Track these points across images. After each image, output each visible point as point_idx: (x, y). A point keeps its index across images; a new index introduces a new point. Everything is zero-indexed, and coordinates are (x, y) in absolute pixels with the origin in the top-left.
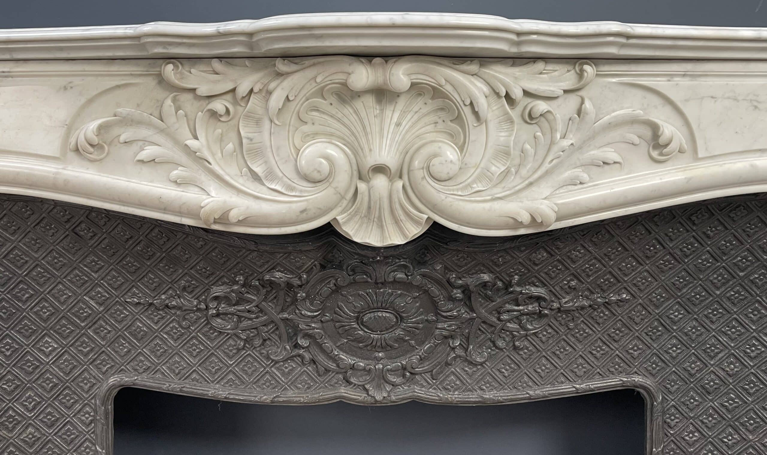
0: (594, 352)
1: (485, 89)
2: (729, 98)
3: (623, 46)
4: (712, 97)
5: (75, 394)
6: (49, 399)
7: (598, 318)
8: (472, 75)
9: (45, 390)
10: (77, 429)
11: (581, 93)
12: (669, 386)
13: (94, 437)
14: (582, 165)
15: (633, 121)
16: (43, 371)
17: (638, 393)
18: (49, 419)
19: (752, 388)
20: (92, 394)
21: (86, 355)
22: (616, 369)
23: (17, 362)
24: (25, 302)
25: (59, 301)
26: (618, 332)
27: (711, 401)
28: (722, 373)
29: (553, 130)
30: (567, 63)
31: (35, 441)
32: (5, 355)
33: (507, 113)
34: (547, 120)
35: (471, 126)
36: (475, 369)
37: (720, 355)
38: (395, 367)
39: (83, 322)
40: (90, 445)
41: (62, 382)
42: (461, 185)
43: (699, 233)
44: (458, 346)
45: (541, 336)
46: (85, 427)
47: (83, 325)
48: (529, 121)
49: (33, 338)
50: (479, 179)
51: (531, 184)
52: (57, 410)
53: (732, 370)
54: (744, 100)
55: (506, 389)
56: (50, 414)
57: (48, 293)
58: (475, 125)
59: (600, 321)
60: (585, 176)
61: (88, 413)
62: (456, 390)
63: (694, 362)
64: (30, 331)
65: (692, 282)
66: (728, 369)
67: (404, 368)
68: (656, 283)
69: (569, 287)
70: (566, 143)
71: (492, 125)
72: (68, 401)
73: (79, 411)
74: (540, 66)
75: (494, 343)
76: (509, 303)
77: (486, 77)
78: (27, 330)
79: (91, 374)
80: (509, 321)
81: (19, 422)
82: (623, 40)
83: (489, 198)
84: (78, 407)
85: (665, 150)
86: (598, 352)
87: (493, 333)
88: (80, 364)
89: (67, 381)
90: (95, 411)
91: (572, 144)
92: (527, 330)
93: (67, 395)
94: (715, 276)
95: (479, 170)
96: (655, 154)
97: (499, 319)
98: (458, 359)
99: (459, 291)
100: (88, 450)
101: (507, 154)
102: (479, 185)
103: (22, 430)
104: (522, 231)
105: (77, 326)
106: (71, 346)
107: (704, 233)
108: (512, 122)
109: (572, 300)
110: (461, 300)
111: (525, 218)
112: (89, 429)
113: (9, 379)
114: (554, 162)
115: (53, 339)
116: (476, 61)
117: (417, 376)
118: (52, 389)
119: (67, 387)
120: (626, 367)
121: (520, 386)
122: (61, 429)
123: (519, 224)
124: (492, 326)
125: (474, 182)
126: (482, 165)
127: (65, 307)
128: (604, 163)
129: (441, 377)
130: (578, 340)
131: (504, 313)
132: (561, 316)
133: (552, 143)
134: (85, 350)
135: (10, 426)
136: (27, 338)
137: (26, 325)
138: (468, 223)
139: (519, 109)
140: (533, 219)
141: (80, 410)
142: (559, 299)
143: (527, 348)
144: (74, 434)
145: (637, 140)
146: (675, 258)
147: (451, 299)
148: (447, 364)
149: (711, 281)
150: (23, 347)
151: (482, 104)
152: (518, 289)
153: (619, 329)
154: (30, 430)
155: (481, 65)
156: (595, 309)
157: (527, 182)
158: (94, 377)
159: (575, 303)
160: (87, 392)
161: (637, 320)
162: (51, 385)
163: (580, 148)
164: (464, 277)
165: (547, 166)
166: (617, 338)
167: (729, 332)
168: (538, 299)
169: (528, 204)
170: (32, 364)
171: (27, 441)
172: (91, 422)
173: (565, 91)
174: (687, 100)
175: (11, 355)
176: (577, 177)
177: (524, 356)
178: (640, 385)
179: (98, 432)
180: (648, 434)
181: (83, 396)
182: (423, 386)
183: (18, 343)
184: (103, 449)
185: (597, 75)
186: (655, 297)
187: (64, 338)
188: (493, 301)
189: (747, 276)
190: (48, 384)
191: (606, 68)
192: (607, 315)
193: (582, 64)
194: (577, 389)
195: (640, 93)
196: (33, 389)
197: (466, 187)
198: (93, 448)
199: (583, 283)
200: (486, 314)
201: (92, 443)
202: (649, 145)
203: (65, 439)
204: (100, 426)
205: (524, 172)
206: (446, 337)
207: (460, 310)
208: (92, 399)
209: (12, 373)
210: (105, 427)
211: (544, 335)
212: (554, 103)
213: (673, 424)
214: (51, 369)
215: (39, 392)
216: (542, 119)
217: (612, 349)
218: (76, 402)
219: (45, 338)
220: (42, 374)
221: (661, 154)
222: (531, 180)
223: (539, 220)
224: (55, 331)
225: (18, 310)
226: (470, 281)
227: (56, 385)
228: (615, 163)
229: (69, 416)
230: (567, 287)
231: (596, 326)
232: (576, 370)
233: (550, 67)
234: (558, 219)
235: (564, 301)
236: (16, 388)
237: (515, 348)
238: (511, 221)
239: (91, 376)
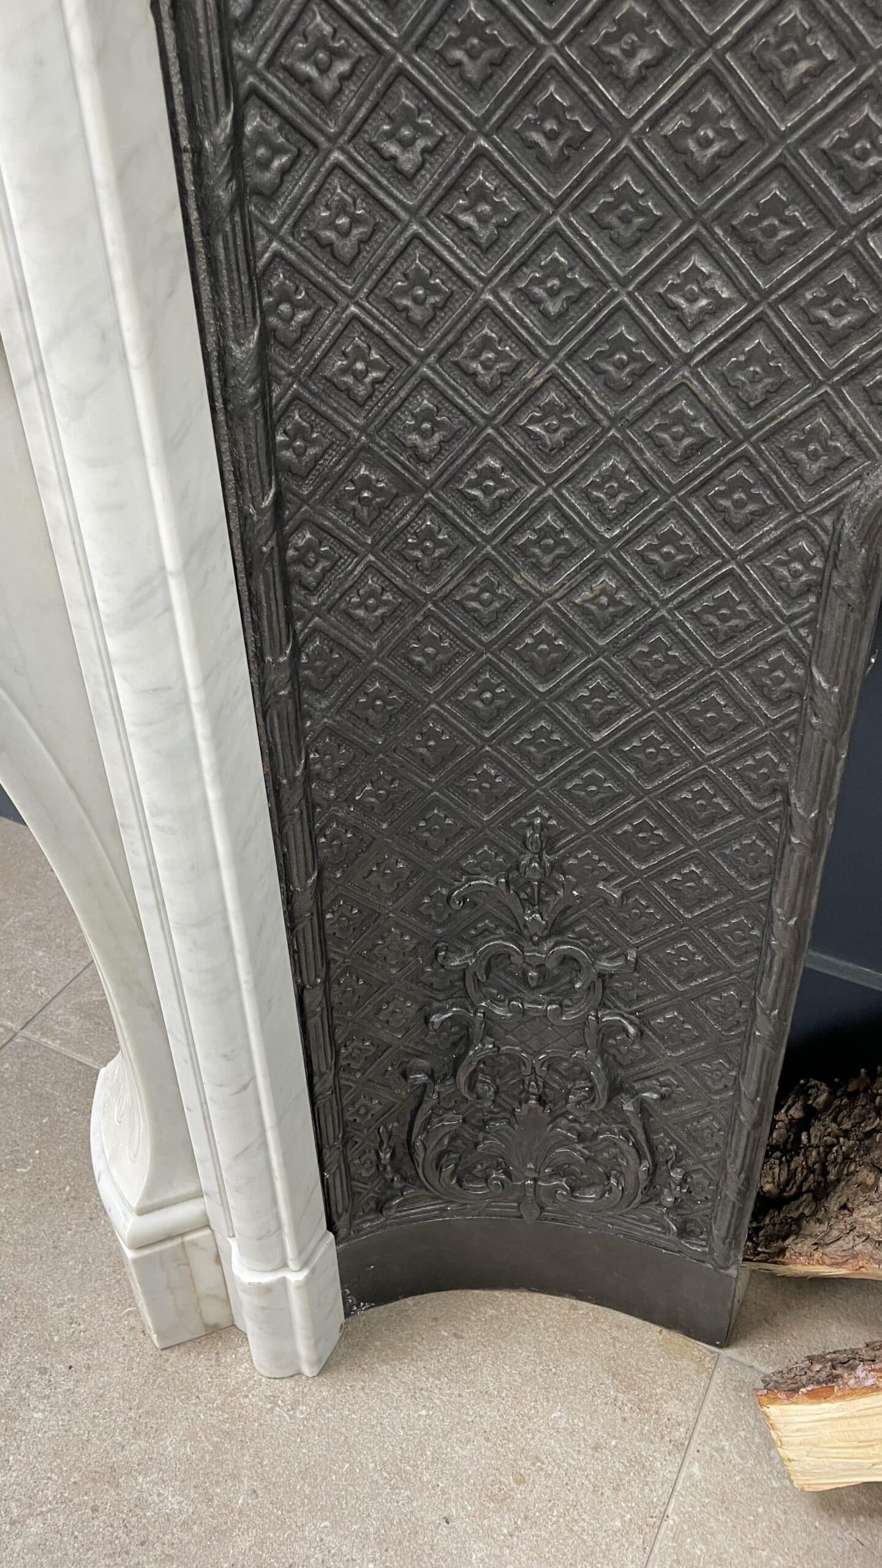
5: (768, 484)
6: (675, 489)
9: (665, 456)
10: (754, 602)
13: (809, 640)
16: (667, 388)
18: (668, 557)
20: (829, 496)
21: (835, 342)
23: (581, 344)
24: (631, 87)
25: (775, 90)
31: (614, 616)
32: (544, 314)
39: (857, 195)
40: (790, 660)
41: (728, 435)
46: (784, 602)
47: (853, 208)
49: (646, 253)
52: (695, 529)
56: (670, 538)
57: (732, 47)
61: (800, 556)
64: (639, 220)
72: (739, 505)
73: (770, 548)
78: (626, 219)
79: (841, 423)
81: (574, 553)
84: (769, 530)
88: (808, 375)
89: (748, 434)
90: (831, 556)
93: (740, 483)
100: (779, 673)
103: (580, 577)
105: (826, 214)
106: (783, 299)
112: (796, 610)
113: (552, 403)
115: (718, 264)
118: (689, 454)
119: (744, 456)
122: (702, 592)
127: (795, 117)
134: (839, 324)
135: (547, 559)
136: (625, 248)
137: (625, 194)
141: (779, 542)
144: (742, 615)
150: (605, 285)
154: (606, 579)
158: (851, 435)
160: (813, 486)
162: (687, 441)
170: (633, 358)
171: (592, 613)
172: (808, 588)
175: (561, 315)
179: (830, 626)
181: (796, 498)
183: (590, 271)
184: (833, 682)
187: (765, 263)
190: (677, 439)
196: (626, 451)
198: (800, 672)
201: (798, 656)
203: (712, 625)
204: (838, 611)
208: (824, 512)
209: (564, 385)
210: (856, 616)
214: (695, 385)
215: (646, 461)
218: (766, 512)
219: (687, 259)
220: (661, 399)
224: (733, 231)
225: (601, 124)
227: (704, 444)
229: (733, 555)
236: (570, 439)
239: (838, 430)
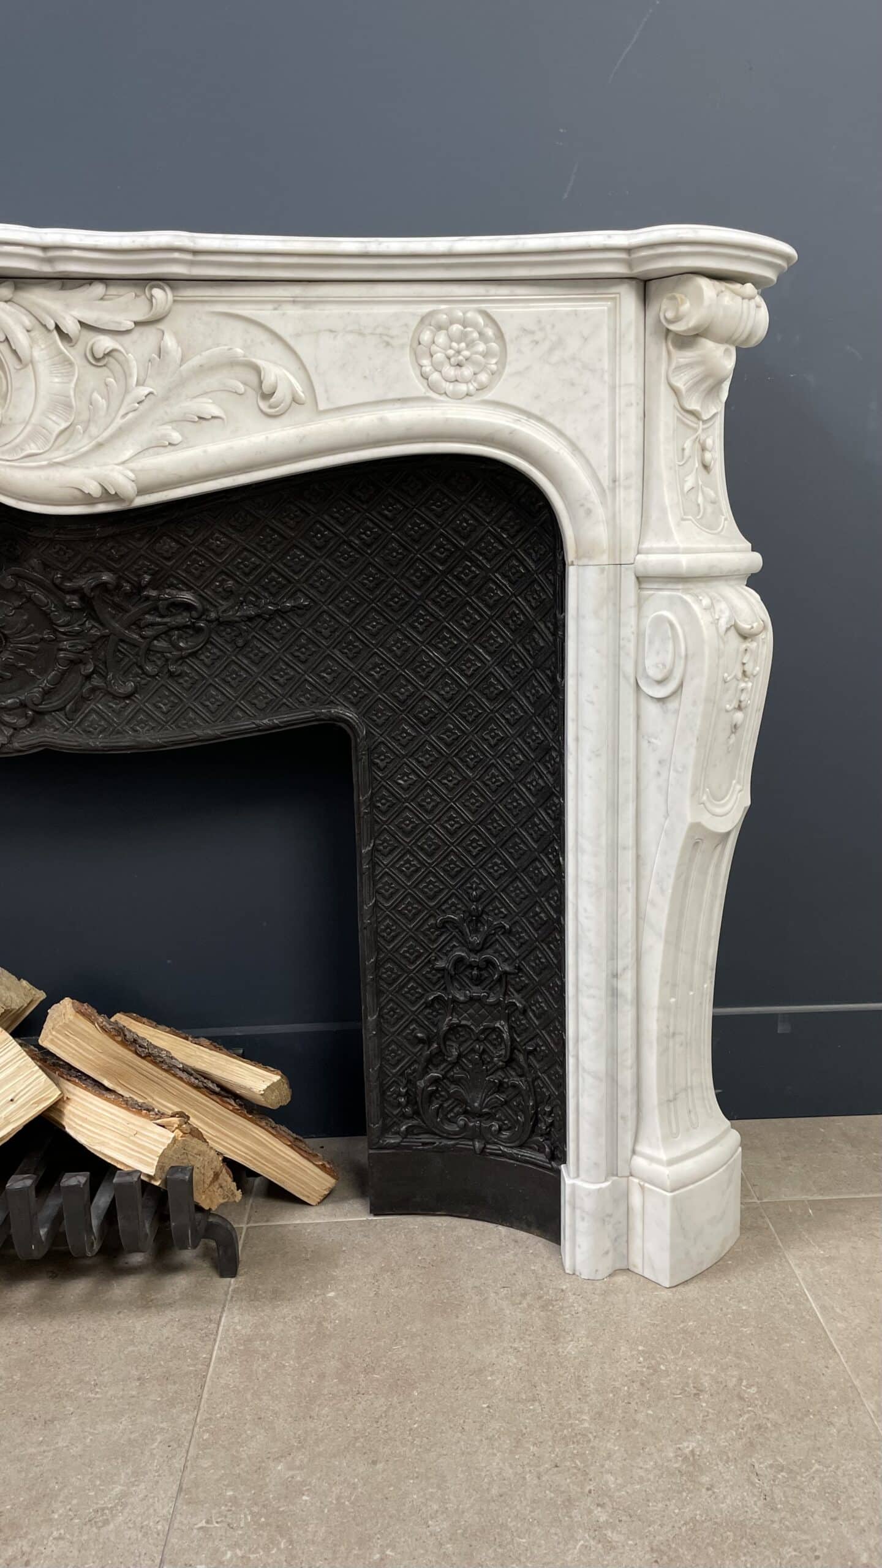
0: (276, 677)
1: (27, 321)
2: (351, 332)
3: (192, 263)
4: (331, 331)
7: (274, 632)
8: (6, 302)
11: (161, 326)
12: (375, 718)
14: (172, 422)
15: (233, 363)
17: (341, 728)
19: (470, 714)
22: (308, 699)
26: (303, 650)
27: (426, 733)
28: (436, 698)
29: (126, 375)
30: (135, 285)
33: (61, 353)
34: (116, 360)
35: (12, 370)
36: (123, 704)
37: (433, 676)
38: (11, 704)
42: (8, 446)
43: (374, 513)
44: (93, 673)
45: (202, 657)
48: (94, 362)
50: (31, 438)
51: (100, 445)
53: (447, 692)
54: (372, 334)
55: (167, 729)
58: (18, 367)
59: (277, 635)
60: (176, 436)
62: (101, 732)
63: (404, 686)
65: (384, 581)
66: (443, 692)
67: (23, 705)
68: (339, 583)
69: (224, 590)
70: (144, 391)
71: (42, 369)
74: (99, 289)
75: (141, 667)
76: (148, 613)
77: (25, 304)
80: (156, 638)
82: (189, 257)
83: (45, 463)
85: (273, 400)
86: (282, 677)
87: (137, 654)
91: (151, 393)
92: (181, 649)
94: (412, 571)
95: (29, 428)
96: (263, 405)
97: (142, 637)
98: (98, 692)
99: (76, 597)
101: (68, 406)
102: (32, 445)
104: (102, 508)
107: (380, 514)
108: (71, 364)
109: (232, 607)
110: (77, 610)
111: (94, 489)
114: (131, 415)
116: (9, 282)
117: (46, 717)
120: (319, 695)
121: (184, 724)
123: (89, 499)
124: (135, 646)
125: (26, 441)
126: (33, 420)
128: (200, 418)
129: (79, 717)
130: (253, 662)
131: (147, 626)
132: (224, 630)
133: (127, 391)
138: (26, 497)
139: (80, 347)
140: (105, 491)
142: (215, 606)
143: (187, 674)
145: (241, 388)
146: (355, 550)
147: (68, 609)
148: (84, 699)
149: (408, 578)
151: (21, 339)
152: (154, 593)
153: (303, 646)
155: (17, 288)
156: (268, 620)
157: (94, 443)
159: (237, 611)
161: (326, 633)
163: (166, 399)
164: (75, 577)
165: (119, 422)
166: (302, 657)
167: (441, 645)
168: (187, 607)
169: (95, 470)
173: (136, 323)
174: (298, 335)
176: (164, 437)
177: (185, 685)
178: (337, 717)
180: (355, 780)
182: (56, 730)
185: (175, 301)
186: (342, 602)
188: (127, 612)
189: (450, 571)
191: (189, 293)
192: (285, 627)
193: (152, 287)
194: (258, 726)
195: (240, 326)
197: (14, 449)
199: (242, 585)
200: (122, 630)
202: (257, 393)
205: (93, 430)
206: (72, 662)
207: (83, 624)
211: (208, 657)
212: (126, 339)
213: (382, 764)
216: (111, 360)
217: (299, 673)
221: (271, 407)
222: (99, 440)
223: (113, 492)
226: (84, 582)
228: (213, 417)
230: (220, 589)
231: (273, 643)
232: (255, 701)
233: (113, 291)
234: (141, 492)
235: (222, 609)
237: (171, 675)
238: (77, 493)
